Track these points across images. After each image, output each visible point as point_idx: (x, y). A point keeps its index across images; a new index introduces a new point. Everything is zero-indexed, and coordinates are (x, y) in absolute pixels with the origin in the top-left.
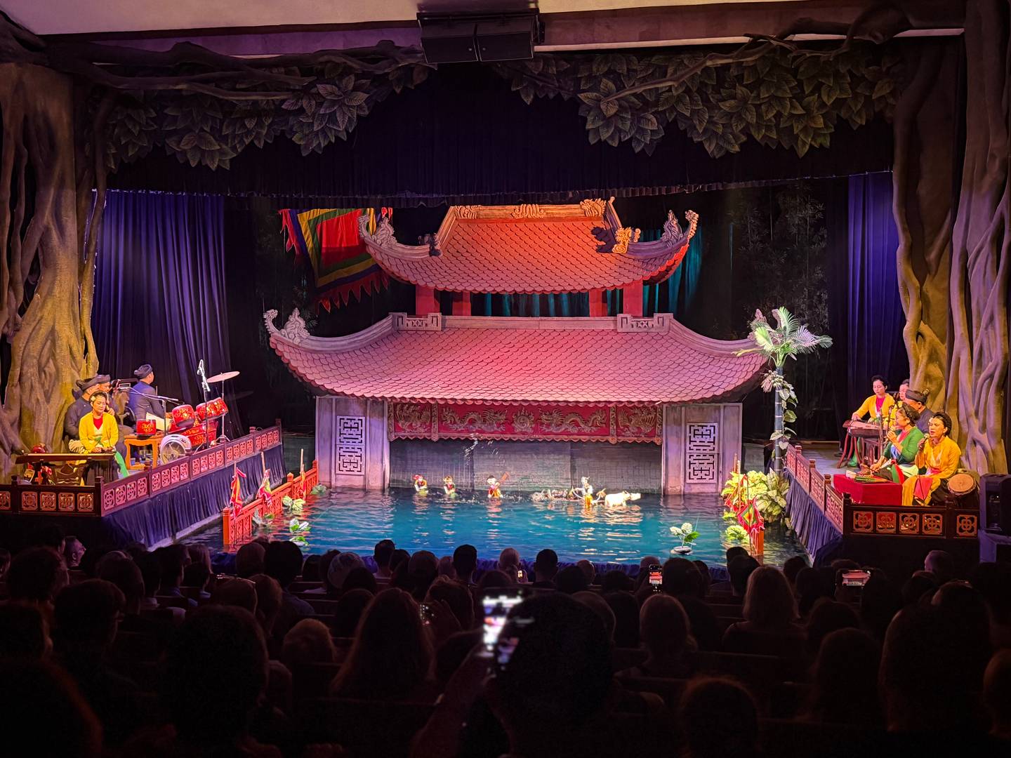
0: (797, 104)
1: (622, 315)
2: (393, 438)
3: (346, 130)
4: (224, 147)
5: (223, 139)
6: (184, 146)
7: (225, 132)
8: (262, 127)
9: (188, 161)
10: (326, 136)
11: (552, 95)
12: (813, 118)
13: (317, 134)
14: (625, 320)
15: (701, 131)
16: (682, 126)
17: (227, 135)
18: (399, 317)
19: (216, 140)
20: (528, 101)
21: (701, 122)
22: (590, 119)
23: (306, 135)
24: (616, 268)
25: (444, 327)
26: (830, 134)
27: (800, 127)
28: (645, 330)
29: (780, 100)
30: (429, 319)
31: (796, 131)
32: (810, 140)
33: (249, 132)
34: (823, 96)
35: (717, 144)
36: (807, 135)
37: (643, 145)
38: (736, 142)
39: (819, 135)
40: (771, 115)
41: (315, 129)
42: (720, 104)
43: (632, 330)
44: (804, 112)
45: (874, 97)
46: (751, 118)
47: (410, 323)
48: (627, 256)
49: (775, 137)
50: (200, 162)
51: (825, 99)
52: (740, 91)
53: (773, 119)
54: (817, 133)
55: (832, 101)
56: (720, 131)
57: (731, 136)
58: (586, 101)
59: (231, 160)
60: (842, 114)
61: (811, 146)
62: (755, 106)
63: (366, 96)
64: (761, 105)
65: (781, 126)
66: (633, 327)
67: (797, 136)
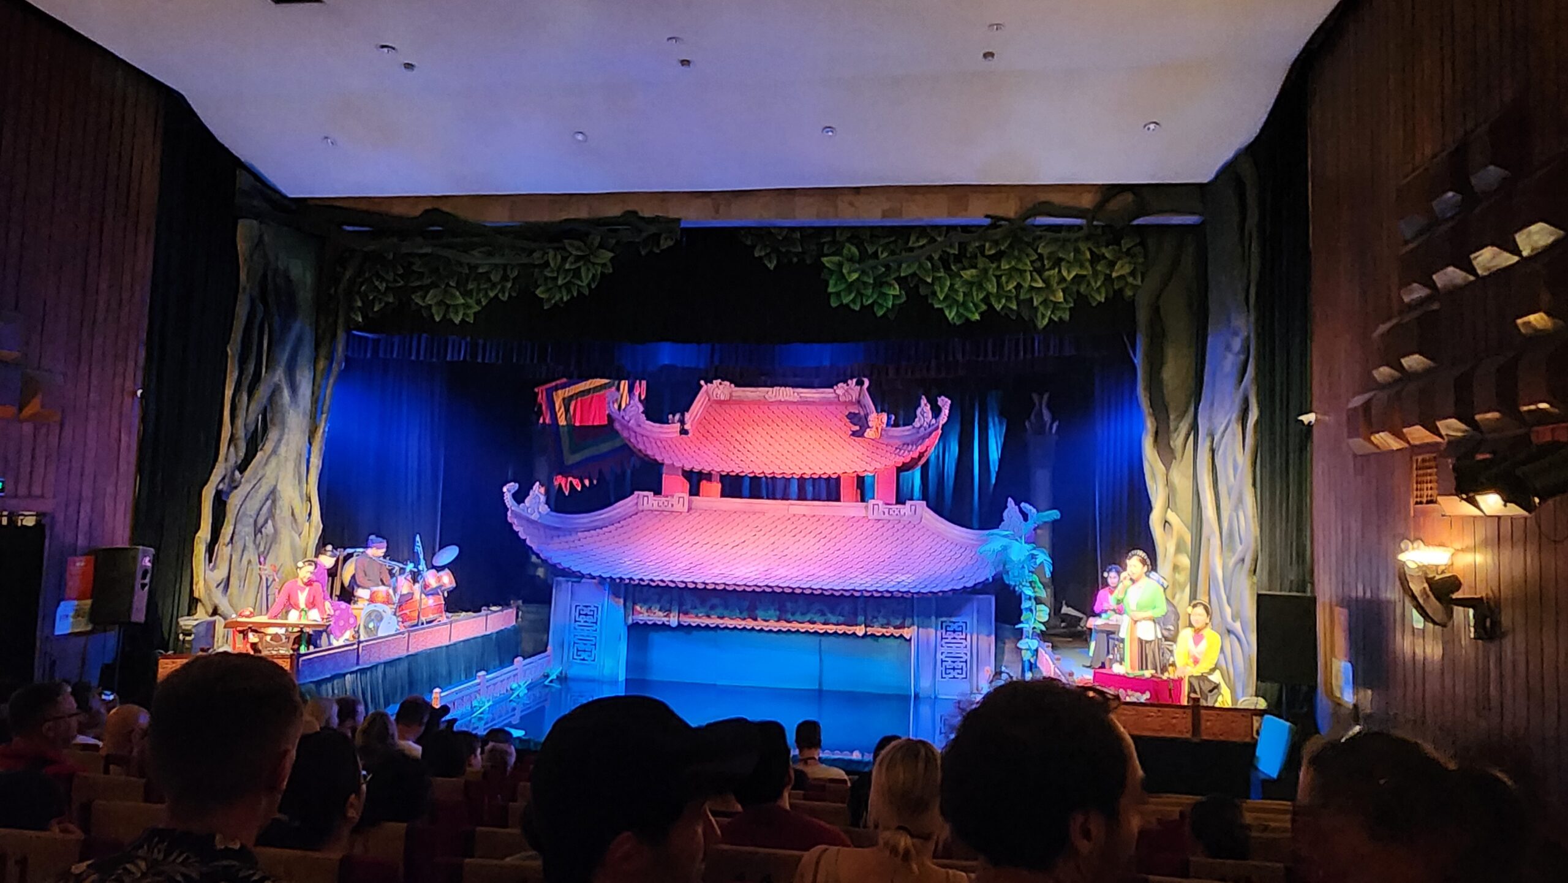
0: (1037, 276)
1: (872, 502)
2: (630, 622)
3: (589, 285)
4: (470, 301)
5: (466, 294)
6: (429, 300)
7: (470, 286)
8: (508, 281)
9: (432, 316)
10: (569, 291)
11: (795, 260)
12: (1053, 292)
13: (560, 287)
14: (876, 506)
15: (941, 298)
16: (923, 291)
17: (471, 290)
18: (644, 496)
19: (461, 294)
20: (771, 266)
21: (942, 291)
22: (832, 282)
23: (550, 289)
24: (869, 454)
25: (690, 509)
26: (1070, 309)
27: (1040, 299)
28: (898, 517)
29: (1022, 272)
30: (676, 499)
31: (1035, 303)
32: (1049, 313)
33: (494, 286)
34: (1063, 269)
35: (958, 311)
36: (1046, 308)
37: (885, 309)
38: (977, 310)
39: (1058, 309)
40: (1011, 287)
41: (560, 282)
42: (962, 273)
43: (883, 517)
44: (1044, 286)
45: (1114, 275)
46: (992, 288)
48: (880, 441)
49: (1015, 307)
50: (444, 316)
51: (1065, 273)
52: (981, 262)
53: (1013, 290)
54: (1056, 306)
55: (1072, 276)
56: (961, 299)
57: (971, 305)
58: (827, 265)
59: (475, 314)
60: (1082, 290)
61: (1050, 319)
62: (996, 276)
63: (611, 255)
64: (1001, 276)
65: (1022, 297)
66: (884, 513)
67: (1036, 309)
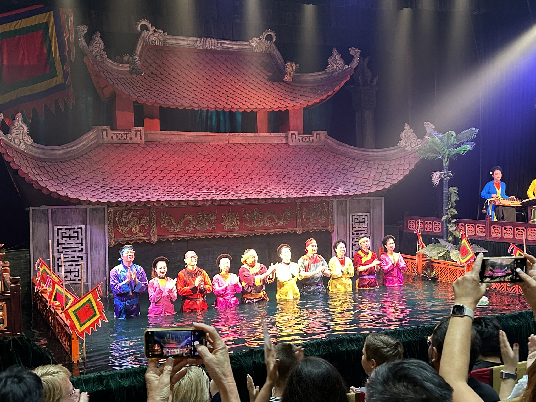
1: (291, 132)
2: (113, 244)
14: (294, 135)
18: (104, 130)
25: (147, 141)
28: (308, 144)
30: (133, 133)
43: (299, 144)
47: (115, 136)
